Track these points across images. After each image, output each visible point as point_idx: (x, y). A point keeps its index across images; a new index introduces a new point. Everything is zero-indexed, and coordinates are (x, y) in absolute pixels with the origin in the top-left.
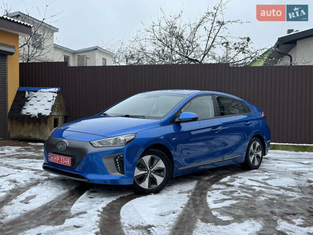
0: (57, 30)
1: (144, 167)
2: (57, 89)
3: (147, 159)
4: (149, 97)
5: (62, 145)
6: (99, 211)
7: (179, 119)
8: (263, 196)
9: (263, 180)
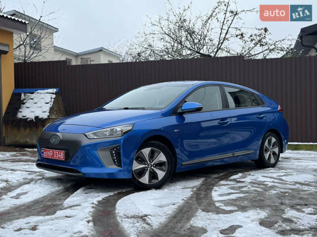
0: (56, 30)
1: (144, 161)
2: (55, 90)
3: (146, 151)
4: (150, 89)
5: (56, 138)
6: (93, 204)
7: (182, 110)
8: (275, 190)
9: (278, 176)
